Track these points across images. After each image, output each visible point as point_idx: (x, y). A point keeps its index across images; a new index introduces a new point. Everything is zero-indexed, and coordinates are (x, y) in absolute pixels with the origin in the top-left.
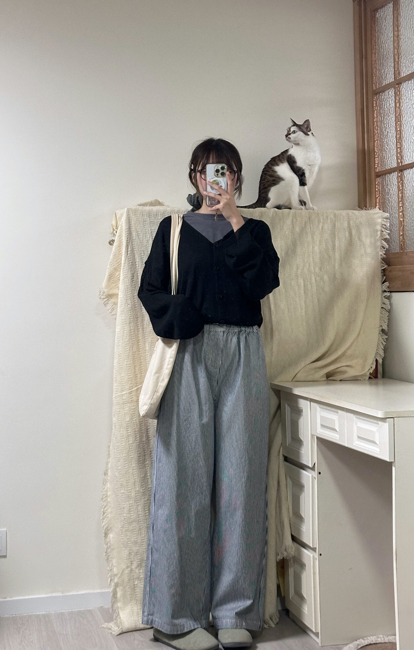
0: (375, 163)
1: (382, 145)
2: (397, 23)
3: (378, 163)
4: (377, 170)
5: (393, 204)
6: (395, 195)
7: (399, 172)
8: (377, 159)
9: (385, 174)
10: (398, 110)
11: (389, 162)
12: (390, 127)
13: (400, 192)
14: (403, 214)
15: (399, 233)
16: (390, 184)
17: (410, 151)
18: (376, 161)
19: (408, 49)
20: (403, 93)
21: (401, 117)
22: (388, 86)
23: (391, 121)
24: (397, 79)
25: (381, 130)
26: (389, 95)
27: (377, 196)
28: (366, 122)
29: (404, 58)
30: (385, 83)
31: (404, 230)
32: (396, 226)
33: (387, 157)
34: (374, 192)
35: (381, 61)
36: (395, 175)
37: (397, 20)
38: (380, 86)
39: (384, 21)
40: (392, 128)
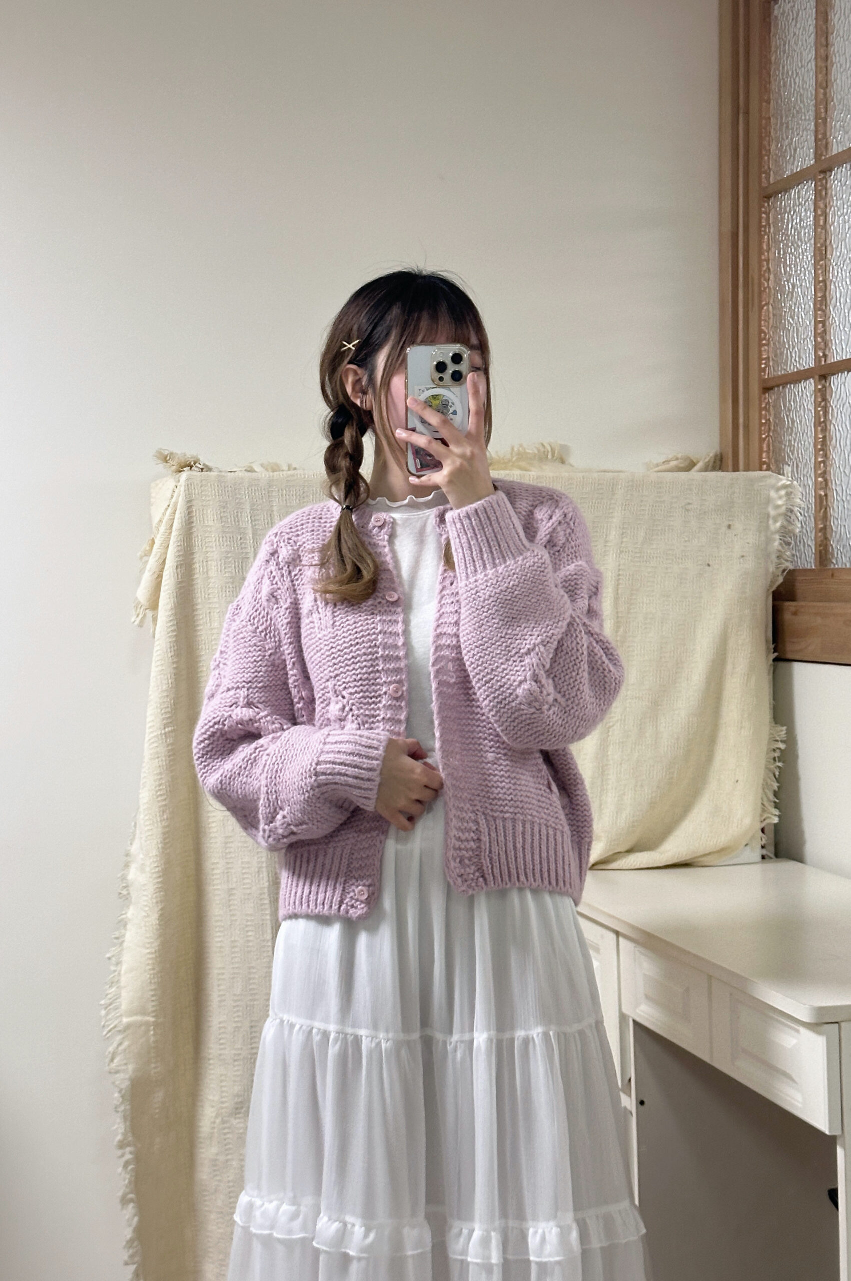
0: (760, 359)
1: (779, 317)
2: (824, 27)
3: (768, 358)
4: (765, 375)
5: (800, 455)
6: (807, 434)
7: (819, 380)
8: (766, 347)
9: (784, 385)
10: (820, 233)
11: (794, 355)
12: (799, 272)
13: (818, 428)
14: (826, 480)
16: (794, 407)
17: (847, 330)
18: (764, 353)
20: (835, 191)
21: (828, 249)
22: (798, 179)
23: (803, 258)
24: (820, 159)
25: (777, 281)
26: (799, 198)
27: (764, 436)
28: (743, 264)
29: (839, 106)
30: (792, 170)
31: (826, 518)
32: (808, 508)
33: (789, 345)
34: (757, 426)
35: (782, 118)
36: (809, 387)
37: (826, 21)
38: (779, 178)
39: (793, 23)
40: (805, 275)
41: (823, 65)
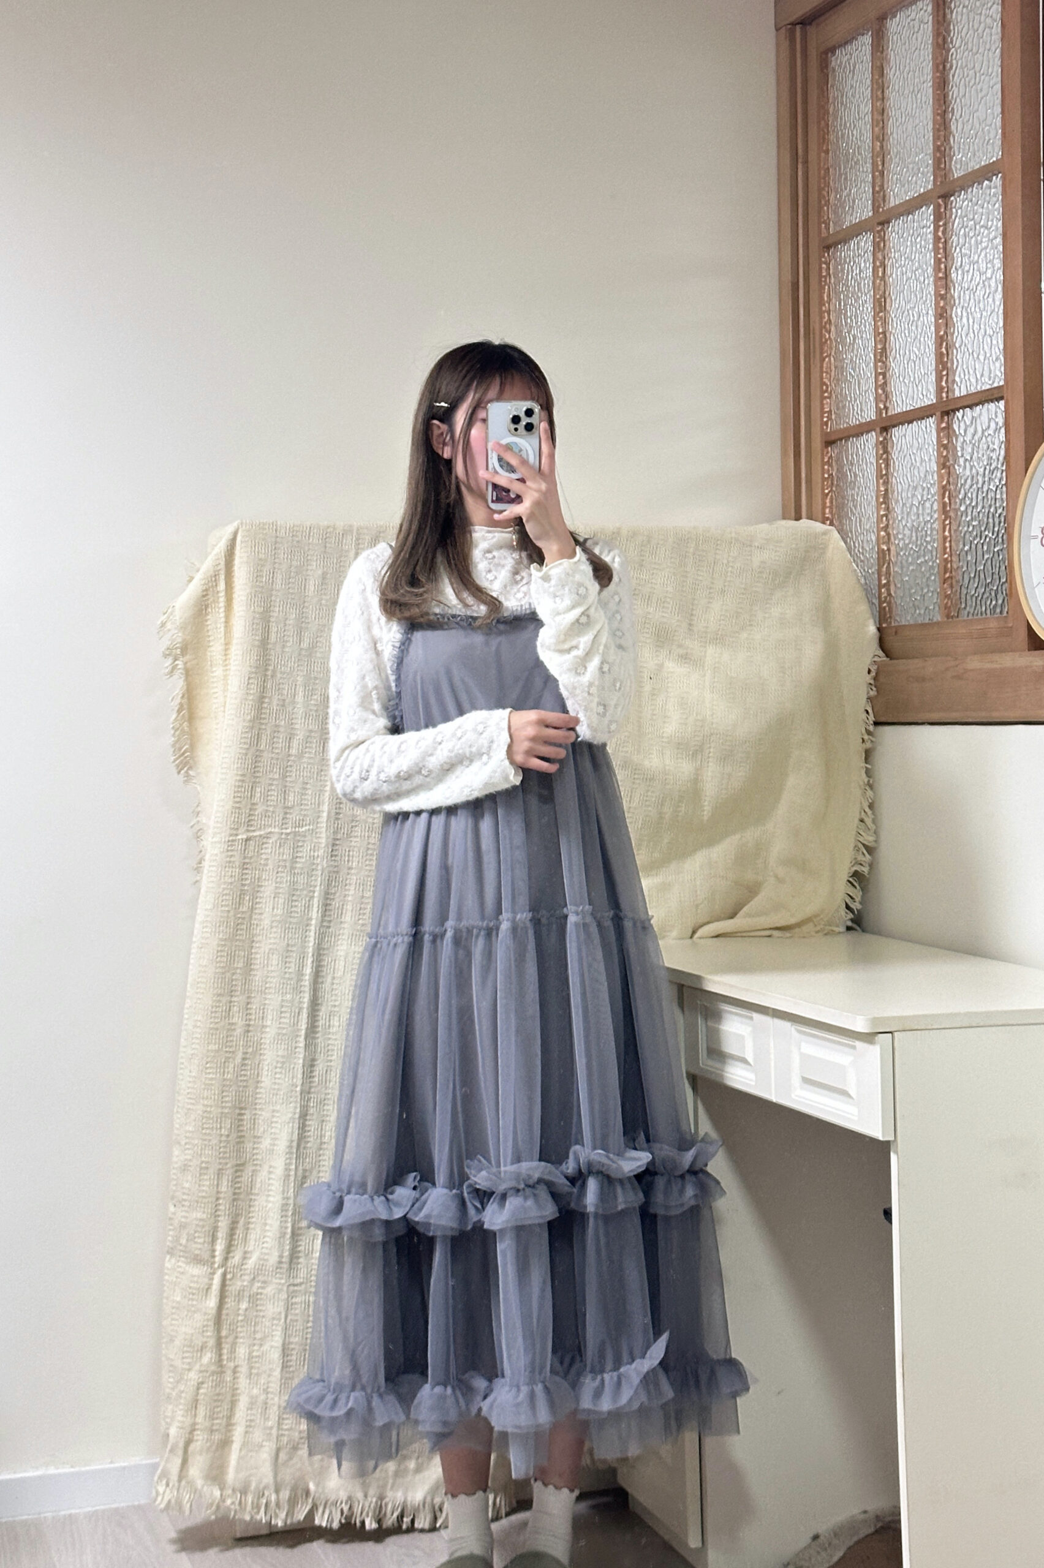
0: (822, 412)
1: (840, 369)
2: (880, 81)
3: (831, 411)
4: (828, 429)
5: (863, 510)
6: (870, 487)
7: (881, 433)
8: (829, 400)
9: (847, 438)
10: (880, 284)
11: (856, 409)
12: (860, 324)
13: (881, 481)
14: (890, 535)
15: (880, 580)
16: (858, 461)
17: (907, 381)
18: (827, 406)
19: (908, 142)
20: (894, 243)
21: (888, 300)
23: (864, 309)
24: (878, 211)
25: (839, 333)
26: (858, 249)
27: (826, 491)
28: (804, 312)
29: (897, 159)
30: (851, 221)
31: (890, 574)
32: (872, 564)
33: (851, 397)
34: (820, 481)
35: (840, 169)
36: (871, 439)
37: (882, 75)
38: (838, 229)
39: (851, 76)
40: (865, 327)
41: (880, 118)
